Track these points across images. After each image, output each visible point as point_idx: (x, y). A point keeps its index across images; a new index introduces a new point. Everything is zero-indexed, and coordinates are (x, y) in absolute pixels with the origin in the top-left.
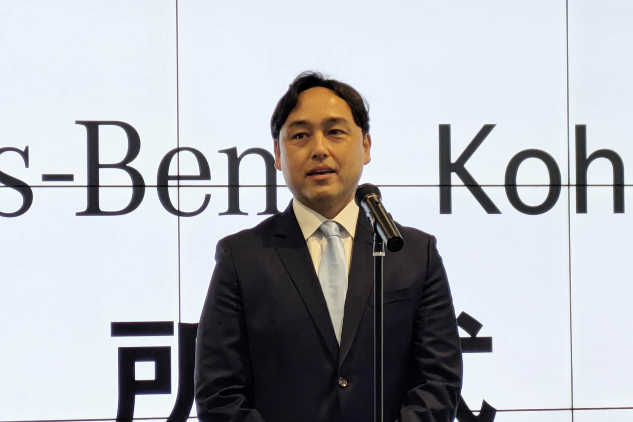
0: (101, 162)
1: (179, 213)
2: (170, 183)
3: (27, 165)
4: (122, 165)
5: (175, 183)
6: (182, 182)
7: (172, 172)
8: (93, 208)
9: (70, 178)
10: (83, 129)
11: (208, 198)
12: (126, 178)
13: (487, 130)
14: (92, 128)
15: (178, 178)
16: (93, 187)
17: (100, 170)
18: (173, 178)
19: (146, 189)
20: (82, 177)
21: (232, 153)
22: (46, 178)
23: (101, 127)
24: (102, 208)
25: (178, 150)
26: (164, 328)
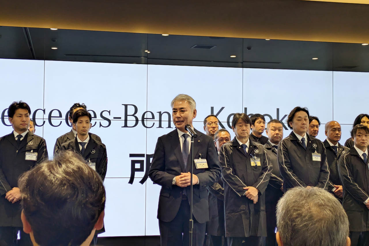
0: (128, 114)
1: (147, 127)
2: (145, 120)
3: (110, 115)
4: (133, 115)
5: (146, 120)
6: (148, 120)
7: (145, 117)
8: (126, 126)
9: (120, 118)
10: (124, 106)
11: (154, 123)
12: (134, 119)
13: (223, 108)
14: (126, 106)
15: (147, 119)
16: (126, 120)
17: (128, 116)
18: (145, 119)
19: (139, 121)
20: (123, 118)
21: (160, 113)
22: (114, 118)
23: (128, 106)
24: (128, 126)
25: (147, 112)
26: (142, 155)
